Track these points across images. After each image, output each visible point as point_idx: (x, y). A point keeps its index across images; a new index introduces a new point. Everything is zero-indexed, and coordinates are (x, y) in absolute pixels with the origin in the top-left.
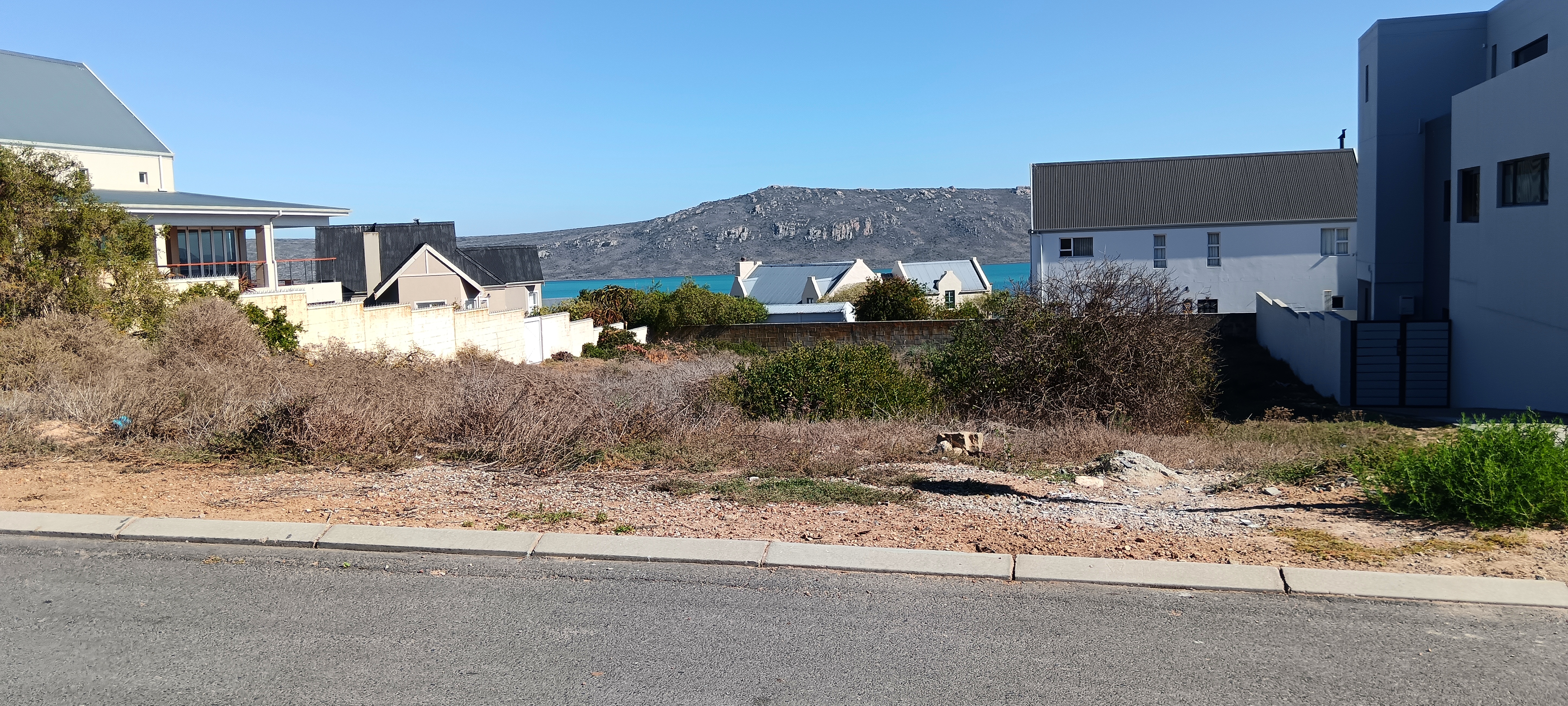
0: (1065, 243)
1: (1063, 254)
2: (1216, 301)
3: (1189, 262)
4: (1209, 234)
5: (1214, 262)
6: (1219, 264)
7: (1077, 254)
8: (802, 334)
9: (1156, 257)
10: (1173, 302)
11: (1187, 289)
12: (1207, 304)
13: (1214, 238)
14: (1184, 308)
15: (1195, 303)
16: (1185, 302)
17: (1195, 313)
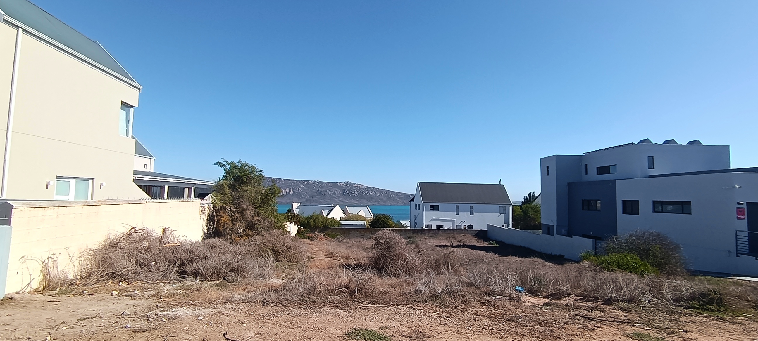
0: (431, 206)
1: (430, 210)
2: (472, 226)
3: (465, 214)
4: (471, 206)
6: (473, 215)
7: (434, 210)
8: (355, 231)
9: (456, 212)
10: (461, 225)
11: (465, 222)
12: (470, 226)
13: (472, 207)
14: (464, 227)
15: (467, 226)
16: (464, 225)
17: (467, 229)
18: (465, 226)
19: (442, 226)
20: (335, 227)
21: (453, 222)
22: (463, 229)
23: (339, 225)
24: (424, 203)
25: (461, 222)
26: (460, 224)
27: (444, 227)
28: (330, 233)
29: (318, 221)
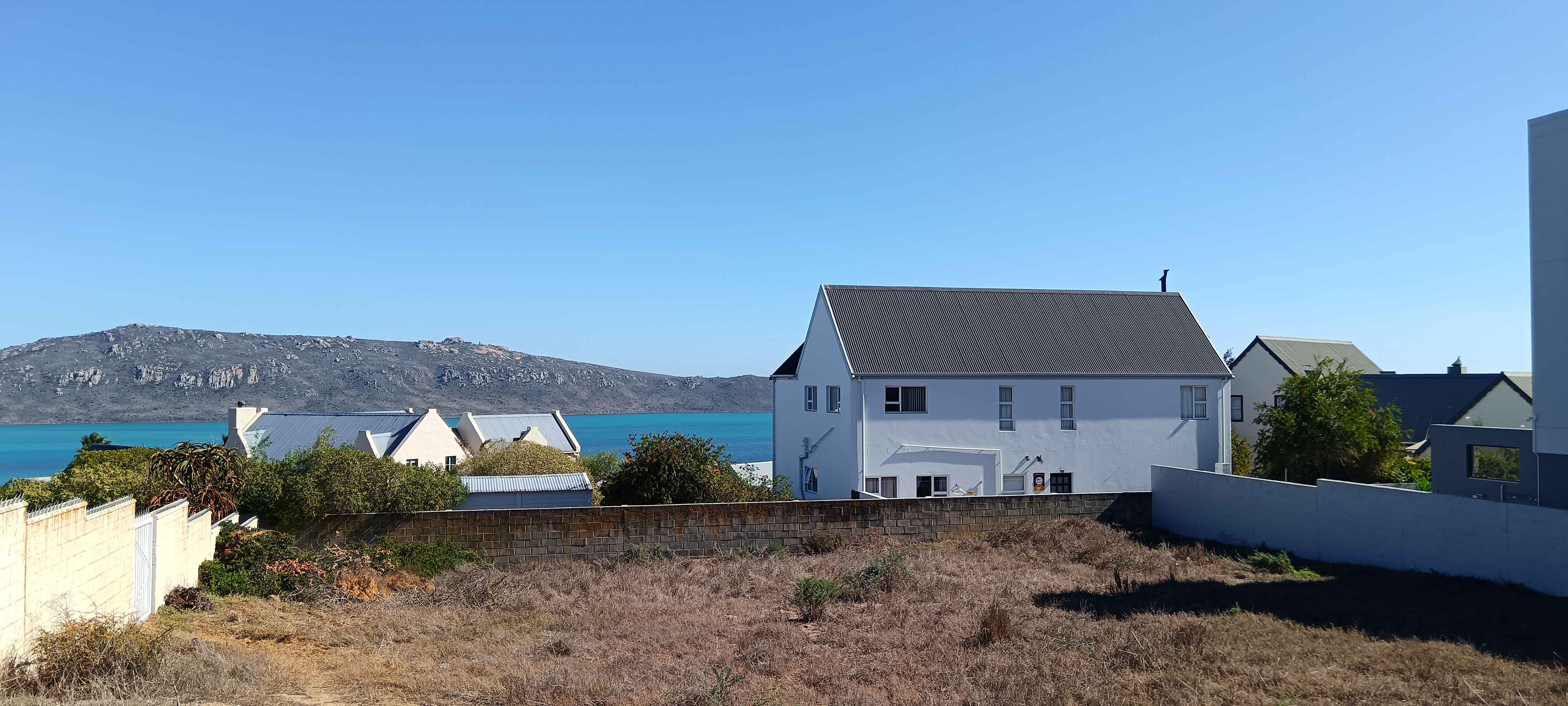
0: (891, 393)
1: (889, 409)
2: (1069, 475)
3: (1041, 424)
4: (1062, 389)
5: (1070, 425)
7: (906, 409)
8: (540, 526)
9: (1001, 417)
10: (1022, 477)
11: (1039, 459)
12: (1060, 479)
13: (1067, 392)
14: (1035, 484)
15: (1047, 478)
16: (1036, 476)
17: (1047, 492)
18: (1039, 481)
19: (941, 482)
20: (433, 507)
21: (988, 461)
22: (1030, 491)
23: (453, 497)
24: (862, 377)
25: (1021, 464)
26: (1019, 472)
27: (951, 485)
28: (410, 541)
29: (345, 484)
